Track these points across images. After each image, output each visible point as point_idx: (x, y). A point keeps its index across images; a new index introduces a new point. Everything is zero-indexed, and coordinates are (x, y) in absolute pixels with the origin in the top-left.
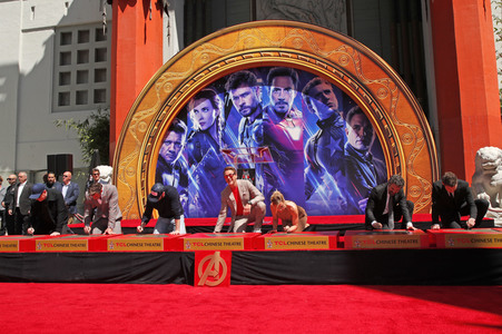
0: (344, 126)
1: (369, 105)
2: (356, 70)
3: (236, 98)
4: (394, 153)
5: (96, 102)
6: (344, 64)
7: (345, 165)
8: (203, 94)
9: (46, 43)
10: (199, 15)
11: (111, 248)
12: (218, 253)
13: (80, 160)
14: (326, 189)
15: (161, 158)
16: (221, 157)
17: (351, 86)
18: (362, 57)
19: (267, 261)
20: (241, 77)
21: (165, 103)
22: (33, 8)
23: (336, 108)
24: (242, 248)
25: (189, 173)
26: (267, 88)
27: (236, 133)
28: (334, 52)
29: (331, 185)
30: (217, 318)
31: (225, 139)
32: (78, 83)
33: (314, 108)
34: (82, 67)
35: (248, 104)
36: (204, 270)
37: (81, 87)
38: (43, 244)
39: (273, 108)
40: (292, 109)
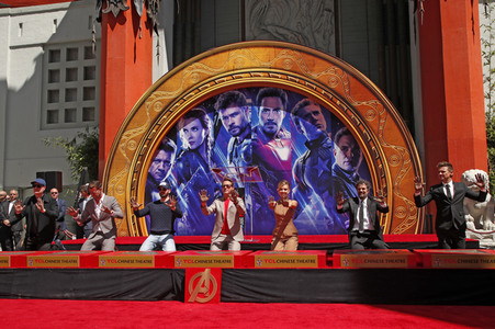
0: (332, 147)
1: (357, 127)
2: (345, 92)
3: (225, 118)
4: (381, 174)
5: (84, 120)
6: (333, 86)
7: (333, 186)
9: (36, 60)
10: (189, 35)
11: (102, 264)
12: (207, 271)
13: (69, 177)
14: (313, 209)
16: (211, 176)
17: (340, 107)
18: (351, 78)
19: (256, 278)
20: (231, 97)
21: (154, 122)
22: (21, 25)
23: (325, 129)
24: (232, 265)
25: (178, 192)
26: (256, 108)
28: (323, 73)
29: (318, 205)
31: (215, 159)
32: (67, 101)
34: (71, 85)
35: (237, 124)
36: (194, 287)
37: (70, 105)
38: (34, 260)
39: (262, 128)
40: (281, 130)
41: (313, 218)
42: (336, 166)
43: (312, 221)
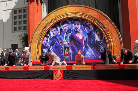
1: (102, 29)
2: (98, 18)
3: (63, 27)
5: (24, 29)
6: (95, 17)
7: (95, 46)
9: (10, 14)
10: (52, 4)
11: (30, 69)
12: (59, 71)
13: (20, 46)
14: (90, 53)
15: (42, 45)
17: (97, 23)
18: (100, 14)
19: (73, 73)
20: (65, 21)
21: (43, 29)
22: (6, 4)
23: (92, 29)
24: (66, 69)
26: (72, 24)
27: (64, 37)
28: (92, 13)
30: (59, 89)
31: (60, 39)
32: (19, 24)
33: (86, 30)
34: (20, 20)
35: (67, 29)
37: (20, 26)
39: (74, 30)
40: (80, 30)
41: (90, 55)
42: (96, 40)
43: (89, 56)
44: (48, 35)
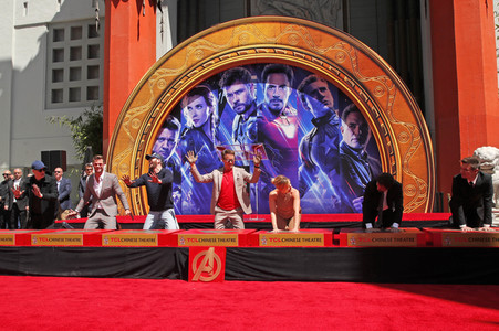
0: (339, 124)
1: (365, 103)
2: (353, 68)
3: (230, 95)
4: (390, 152)
5: (88, 99)
6: (340, 62)
7: (340, 164)
8: (196, 91)
9: (40, 39)
10: (193, 11)
11: (105, 243)
12: (212, 249)
13: (74, 157)
14: (320, 187)
16: (215, 154)
17: (348, 83)
18: (358, 53)
19: (261, 257)
20: (235, 74)
21: (158, 100)
22: (25, 4)
23: (332, 106)
24: (236, 244)
25: (183, 170)
26: (262, 85)
28: (330, 48)
29: (325, 184)
30: (212, 313)
31: (219, 137)
32: (71, 80)
33: (309, 105)
34: (75, 64)
35: (241, 101)
36: (198, 266)
37: (74, 84)
38: (39, 238)
39: (268, 105)
40: (287, 107)
41: (320, 197)
42: (344, 143)
43: (319, 200)
44: (176, 121)
